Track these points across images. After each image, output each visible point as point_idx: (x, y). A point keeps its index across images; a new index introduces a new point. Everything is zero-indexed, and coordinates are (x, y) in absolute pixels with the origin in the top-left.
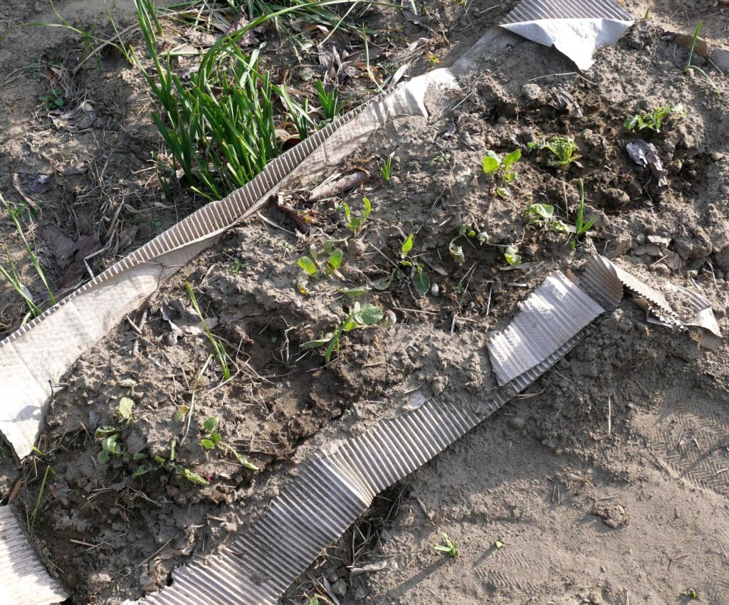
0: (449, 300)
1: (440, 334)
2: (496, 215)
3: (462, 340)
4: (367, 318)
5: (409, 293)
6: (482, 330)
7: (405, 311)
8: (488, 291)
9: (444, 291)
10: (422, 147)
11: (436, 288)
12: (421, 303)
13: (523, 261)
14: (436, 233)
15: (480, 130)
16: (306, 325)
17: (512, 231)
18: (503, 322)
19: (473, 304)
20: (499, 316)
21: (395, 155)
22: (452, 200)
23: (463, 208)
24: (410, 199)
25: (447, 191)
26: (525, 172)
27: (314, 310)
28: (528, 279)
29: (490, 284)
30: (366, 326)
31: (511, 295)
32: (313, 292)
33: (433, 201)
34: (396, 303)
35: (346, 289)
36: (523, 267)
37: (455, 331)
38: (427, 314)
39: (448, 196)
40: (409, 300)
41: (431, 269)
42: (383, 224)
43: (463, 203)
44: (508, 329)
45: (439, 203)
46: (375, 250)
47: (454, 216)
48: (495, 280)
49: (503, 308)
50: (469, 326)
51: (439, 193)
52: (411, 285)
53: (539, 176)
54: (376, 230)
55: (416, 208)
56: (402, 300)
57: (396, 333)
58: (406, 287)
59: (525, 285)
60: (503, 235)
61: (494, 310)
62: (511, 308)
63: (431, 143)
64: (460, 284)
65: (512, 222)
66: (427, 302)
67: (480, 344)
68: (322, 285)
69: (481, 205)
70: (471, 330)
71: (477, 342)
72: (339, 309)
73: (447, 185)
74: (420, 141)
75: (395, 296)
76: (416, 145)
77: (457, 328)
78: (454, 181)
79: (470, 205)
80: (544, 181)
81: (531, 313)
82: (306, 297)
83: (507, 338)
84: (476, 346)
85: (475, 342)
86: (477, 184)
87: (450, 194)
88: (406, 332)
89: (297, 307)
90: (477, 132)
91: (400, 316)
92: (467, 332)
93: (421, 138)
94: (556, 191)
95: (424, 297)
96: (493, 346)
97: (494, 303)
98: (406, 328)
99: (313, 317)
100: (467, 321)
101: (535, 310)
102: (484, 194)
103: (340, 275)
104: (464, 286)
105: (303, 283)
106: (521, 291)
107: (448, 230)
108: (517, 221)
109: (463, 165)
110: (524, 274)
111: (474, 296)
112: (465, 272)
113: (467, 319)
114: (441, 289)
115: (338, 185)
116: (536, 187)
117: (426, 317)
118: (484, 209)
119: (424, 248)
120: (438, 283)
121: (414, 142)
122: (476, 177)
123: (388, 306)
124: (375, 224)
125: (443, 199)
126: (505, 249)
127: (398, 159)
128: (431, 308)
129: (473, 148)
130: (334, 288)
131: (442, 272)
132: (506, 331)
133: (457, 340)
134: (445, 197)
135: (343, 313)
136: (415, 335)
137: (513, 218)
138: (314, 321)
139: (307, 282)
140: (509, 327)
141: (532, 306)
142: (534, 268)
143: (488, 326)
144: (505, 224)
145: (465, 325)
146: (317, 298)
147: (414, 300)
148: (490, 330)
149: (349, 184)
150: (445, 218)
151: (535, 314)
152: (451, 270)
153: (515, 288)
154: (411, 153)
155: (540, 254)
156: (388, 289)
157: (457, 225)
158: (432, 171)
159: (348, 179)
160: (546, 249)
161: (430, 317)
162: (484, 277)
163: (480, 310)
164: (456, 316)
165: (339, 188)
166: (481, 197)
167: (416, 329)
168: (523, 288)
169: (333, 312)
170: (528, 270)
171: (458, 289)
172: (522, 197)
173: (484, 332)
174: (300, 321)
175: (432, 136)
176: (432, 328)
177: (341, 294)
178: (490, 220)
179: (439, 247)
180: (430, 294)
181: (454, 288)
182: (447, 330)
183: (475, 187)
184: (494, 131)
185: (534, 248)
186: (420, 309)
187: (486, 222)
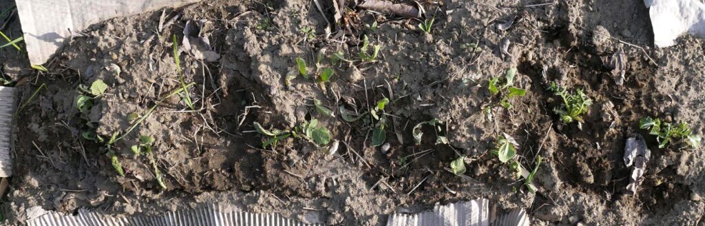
0: (388, 165)
1: (362, 185)
2: (470, 126)
3: (375, 199)
4: (316, 135)
5: (365, 137)
6: (397, 202)
7: (349, 149)
8: (423, 176)
9: (389, 155)
10: (475, 22)
11: (387, 148)
12: (366, 152)
13: (466, 174)
14: (415, 108)
15: (525, 42)
16: (268, 110)
17: (474, 148)
18: (417, 206)
19: (403, 179)
20: (417, 201)
21: (451, 14)
22: (445, 92)
23: (448, 104)
24: (420, 64)
25: (447, 82)
26: (528, 104)
27: (281, 104)
28: (460, 189)
29: (429, 173)
30: (311, 141)
31: (439, 192)
32: (293, 88)
33: (433, 81)
34: (348, 139)
35: (318, 102)
36: (464, 178)
37: (374, 189)
38: (363, 163)
39: (445, 86)
40: (360, 142)
41: (394, 131)
42: (386, 70)
43: (451, 100)
44: (413, 217)
45: (435, 86)
46: (364, 87)
47: (436, 106)
48: (435, 173)
49: (424, 197)
50: (388, 193)
51: (440, 78)
52: (371, 132)
53: (538, 114)
54: (378, 71)
55: (419, 76)
56: (356, 139)
57: (331, 161)
58: (367, 131)
59: (454, 192)
60: (464, 146)
61: (417, 195)
62: (430, 202)
63: (483, 24)
64: (406, 158)
65: (478, 140)
66: (372, 153)
67: (386, 212)
68: (305, 86)
69: (464, 111)
70: (388, 197)
71: (385, 208)
72: (302, 115)
73: (451, 77)
74: (478, 16)
75: (353, 132)
76: (472, 18)
77: (377, 189)
78: (459, 76)
79: (454, 106)
80: (540, 121)
81: (438, 218)
82: (286, 88)
83: (407, 223)
84: (382, 210)
85: (383, 207)
86: (475, 92)
87: (447, 86)
88: (339, 165)
89: (270, 93)
90: (521, 42)
91: (342, 149)
92: (384, 196)
93: (480, 14)
94: (539, 137)
95: (373, 148)
96: (392, 221)
97: (421, 189)
98: (342, 162)
99: (277, 108)
100: (390, 189)
101: (443, 218)
102: (475, 104)
103: (324, 88)
104: (407, 162)
105: (291, 77)
106: (448, 194)
107: (425, 112)
108: (484, 142)
109: (479, 68)
110: (461, 183)
111: (409, 174)
112: (416, 151)
113: (391, 188)
114: (389, 151)
115: (392, 8)
116: (527, 122)
117: (361, 164)
118: (465, 115)
119: (399, 112)
120: (392, 145)
121: (473, 13)
122: (479, 85)
123: (341, 137)
124: (382, 65)
125: (440, 85)
126: (459, 157)
127: (450, 19)
128: (371, 160)
129: (503, 56)
130: (313, 95)
131: (400, 139)
132: (411, 217)
133: (372, 197)
134: (442, 84)
135: (303, 119)
136: (343, 172)
137: (482, 138)
138: (276, 112)
139: (294, 77)
140: (416, 216)
141: (442, 214)
142: (472, 184)
143: (402, 203)
144: (471, 139)
145: (386, 190)
146: (294, 94)
147: (363, 145)
148: (402, 206)
149: (401, 12)
150: (430, 102)
151: (440, 221)
152: (408, 142)
153: (445, 190)
154: (463, 23)
155: (484, 178)
156: (351, 123)
157: (433, 114)
158: (458, 52)
159: (403, 7)
160: (493, 177)
161: (365, 166)
162: (429, 164)
163: (405, 187)
164: (383, 179)
165: (391, 11)
166: (470, 104)
167: (347, 168)
168: (451, 194)
169: (296, 114)
170: (466, 183)
171: (401, 160)
172: (509, 123)
173: (396, 205)
174: (266, 104)
175: (490, 18)
176: (360, 175)
177: (313, 102)
178: (462, 127)
179: (410, 119)
180: (379, 149)
181: (399, 157)
182: (369, 185)
183: (472, 93)
184: (541, 48)
185: (482, 170)
186: (362, 155)
187: (458, 127)
